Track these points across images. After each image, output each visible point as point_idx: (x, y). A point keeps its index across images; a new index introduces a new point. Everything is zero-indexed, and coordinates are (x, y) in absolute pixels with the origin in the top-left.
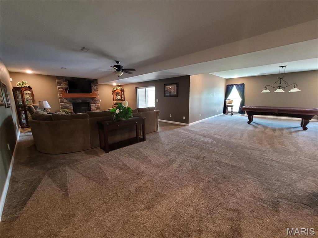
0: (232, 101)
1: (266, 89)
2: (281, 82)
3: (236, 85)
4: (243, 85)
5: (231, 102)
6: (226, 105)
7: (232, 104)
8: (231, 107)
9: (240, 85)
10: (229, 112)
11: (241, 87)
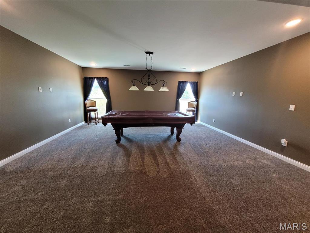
0: (95, 102)
1: (134, 85)
2: (149, 76)
3: (97, 78)
4: (106, 79)
5: (94, 104)
6: (87, 109)
7: (95, 106)
8: (94, 112)
9: (103, 79)
10: (93, 119)
11: (105, 82)
